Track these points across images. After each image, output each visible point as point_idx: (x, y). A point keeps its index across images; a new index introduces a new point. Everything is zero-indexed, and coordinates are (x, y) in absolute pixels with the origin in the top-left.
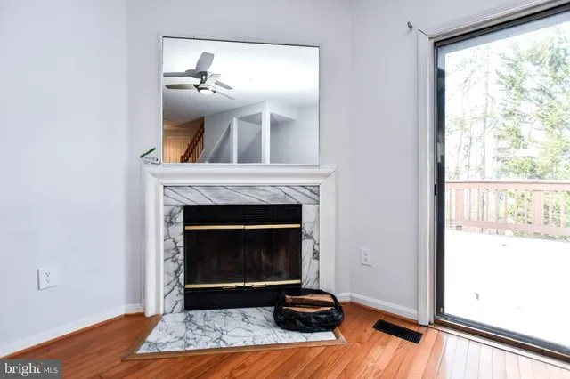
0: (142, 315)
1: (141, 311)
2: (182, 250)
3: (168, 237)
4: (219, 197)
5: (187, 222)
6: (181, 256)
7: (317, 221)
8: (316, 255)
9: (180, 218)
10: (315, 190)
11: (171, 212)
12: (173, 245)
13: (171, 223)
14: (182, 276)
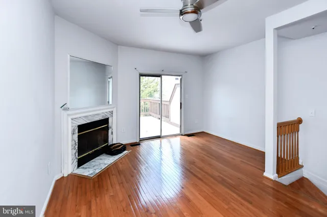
0: (63, 177)
1: (62, 176)
2: (77, 144)
3: (73, 140)
4: (89, 120)
5: (79, 132)
6: (77, 146)
7: (112, 123)
8: (112, 133)
9: (77, 131)
10: (112, 113)
11: (74, 129)
12: (74, 143)
13: (74, 134)
14: (77, 154)
